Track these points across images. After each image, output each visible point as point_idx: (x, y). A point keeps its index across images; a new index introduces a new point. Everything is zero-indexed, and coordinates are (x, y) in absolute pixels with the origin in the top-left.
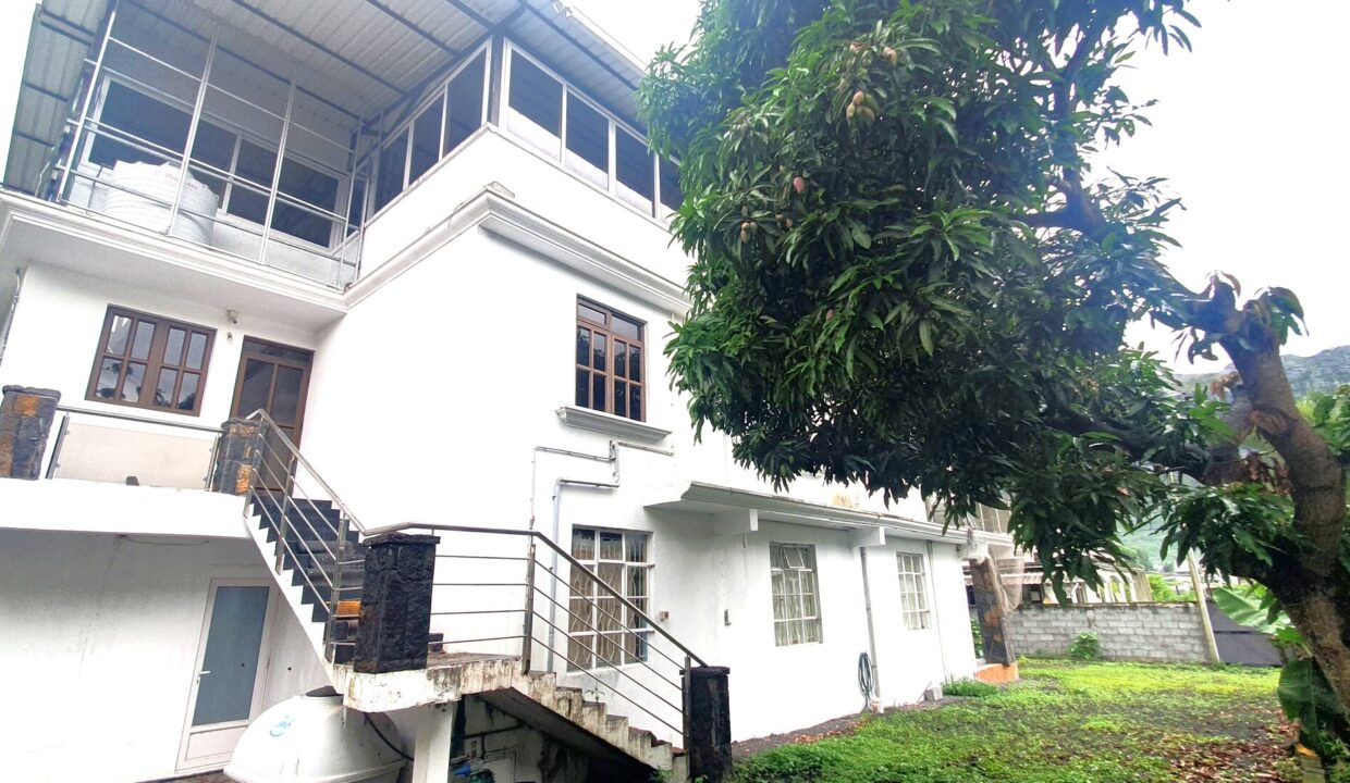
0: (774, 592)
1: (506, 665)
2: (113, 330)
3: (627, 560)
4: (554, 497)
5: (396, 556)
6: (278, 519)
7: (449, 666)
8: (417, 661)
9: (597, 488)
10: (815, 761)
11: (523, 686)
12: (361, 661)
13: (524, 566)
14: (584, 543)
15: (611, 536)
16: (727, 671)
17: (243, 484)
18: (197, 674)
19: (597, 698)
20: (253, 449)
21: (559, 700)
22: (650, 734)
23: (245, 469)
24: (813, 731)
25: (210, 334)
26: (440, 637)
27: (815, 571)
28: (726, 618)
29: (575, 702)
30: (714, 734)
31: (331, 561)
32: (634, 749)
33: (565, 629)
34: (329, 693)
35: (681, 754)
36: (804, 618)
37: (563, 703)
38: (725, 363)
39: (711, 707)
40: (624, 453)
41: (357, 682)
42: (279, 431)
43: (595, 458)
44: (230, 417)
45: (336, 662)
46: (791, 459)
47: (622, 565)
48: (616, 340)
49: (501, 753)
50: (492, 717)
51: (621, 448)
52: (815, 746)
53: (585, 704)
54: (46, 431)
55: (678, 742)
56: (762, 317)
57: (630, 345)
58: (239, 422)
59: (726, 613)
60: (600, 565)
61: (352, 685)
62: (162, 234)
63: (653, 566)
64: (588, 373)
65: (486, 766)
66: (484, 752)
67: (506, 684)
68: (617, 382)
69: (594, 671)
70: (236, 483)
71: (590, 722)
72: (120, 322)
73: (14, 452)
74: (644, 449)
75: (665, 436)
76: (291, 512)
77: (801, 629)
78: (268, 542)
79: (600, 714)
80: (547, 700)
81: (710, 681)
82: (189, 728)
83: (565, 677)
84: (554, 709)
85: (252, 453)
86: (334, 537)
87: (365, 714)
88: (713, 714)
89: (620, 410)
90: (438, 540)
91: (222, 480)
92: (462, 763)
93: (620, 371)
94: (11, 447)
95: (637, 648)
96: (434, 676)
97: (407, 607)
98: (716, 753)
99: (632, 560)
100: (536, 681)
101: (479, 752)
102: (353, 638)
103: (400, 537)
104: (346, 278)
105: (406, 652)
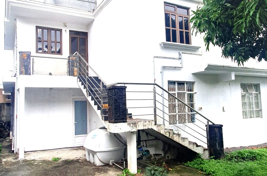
0: (242, 100)
1: (149, 122)
2: (38, 32)
3: (187, 91)
4: (161, 72)
5: (115, 92)
6: (85, 82)
7: (133, 122)
8: (124, 120)
9: (175, 68)
10: (255, 155)
11: (155, 128)
12: (110, 120)
13: (152, 94)
14: (172, 86)
15: (181, 84)
16: (222, 126)
17: (76, 73)
18: (74, 123)
19: (178, 132)
20: (76, 63)
21: (166, 132)
22: (196, 143)
23: (76, 69)
24: (257, 146)
25: (61, 30)
26: (131, 114)
27: (260, 93)
28: (223, 109)
29: (171, 133)
30: (217, 144)
31: (100, 94)
32: (191, 147)
33: (168, 113)
34: (104, 128)
35: (207, 150)
36: (254, 109)
37: (167, 133)
38: (212, 23)
39: (216, 136)
40: (184, 56)
41: (110, 125)
42: (82, 57)
43: (174, 59)
44: (70, 55)
45: (104, 120)
46: (243, 54)
47: (185, 93)
48: (179, 16)
49: (152, 146)
50: (148, 136)
51: (183, 54)
52: (256, 151)
53: (174, 134)
54: (30, 62)
55: (206, 146)
56: (225, 4)
57: (184, 17)
58: (72, 56)
59: (223, 108)
60: (178, 93)
61: (109, 126)
62: (43, 3)
63: (196, 93)
64: (170, 29)
65: (147, 149)
66: (146, 145)
67: (150, 128)
68: (180, 31)
69: (178, 125)
70: (74, 73)
71: (176, 139)
72: (39, 30)
73: (25, 68)
74: (191, 54)
75: (198, 49)
76: (88, 80)
77: (253, 113)
78: (84, 89)
79: (179, 137)
80: (162, 132)
81: (215, 129)
82: (75, 136)
83: (168, 126)
84: (165, 135)
85: (76, 65)
86: (100, 87)
87: (114, 134)
88: (217, 139)
89: (182, 41)
90: (126, 87)
91: (71, 73)
92: (141, 148)
93: (181, 27)
94: (24, 67)
95: (192, 118)
96: (129, 124)
97: (120, 106)
98: (218, 150)
99: (189, 91)
100: (159, 127)
101: (145, 145)
102: (107, 114)
103: (115, 87)
104: (93, 8)
105: (121, 118)
